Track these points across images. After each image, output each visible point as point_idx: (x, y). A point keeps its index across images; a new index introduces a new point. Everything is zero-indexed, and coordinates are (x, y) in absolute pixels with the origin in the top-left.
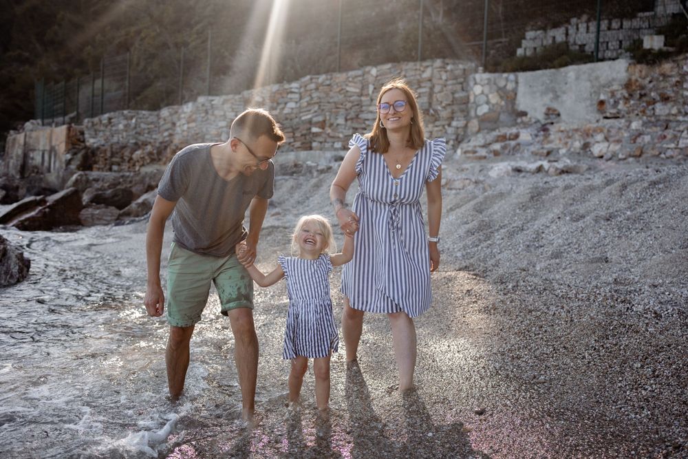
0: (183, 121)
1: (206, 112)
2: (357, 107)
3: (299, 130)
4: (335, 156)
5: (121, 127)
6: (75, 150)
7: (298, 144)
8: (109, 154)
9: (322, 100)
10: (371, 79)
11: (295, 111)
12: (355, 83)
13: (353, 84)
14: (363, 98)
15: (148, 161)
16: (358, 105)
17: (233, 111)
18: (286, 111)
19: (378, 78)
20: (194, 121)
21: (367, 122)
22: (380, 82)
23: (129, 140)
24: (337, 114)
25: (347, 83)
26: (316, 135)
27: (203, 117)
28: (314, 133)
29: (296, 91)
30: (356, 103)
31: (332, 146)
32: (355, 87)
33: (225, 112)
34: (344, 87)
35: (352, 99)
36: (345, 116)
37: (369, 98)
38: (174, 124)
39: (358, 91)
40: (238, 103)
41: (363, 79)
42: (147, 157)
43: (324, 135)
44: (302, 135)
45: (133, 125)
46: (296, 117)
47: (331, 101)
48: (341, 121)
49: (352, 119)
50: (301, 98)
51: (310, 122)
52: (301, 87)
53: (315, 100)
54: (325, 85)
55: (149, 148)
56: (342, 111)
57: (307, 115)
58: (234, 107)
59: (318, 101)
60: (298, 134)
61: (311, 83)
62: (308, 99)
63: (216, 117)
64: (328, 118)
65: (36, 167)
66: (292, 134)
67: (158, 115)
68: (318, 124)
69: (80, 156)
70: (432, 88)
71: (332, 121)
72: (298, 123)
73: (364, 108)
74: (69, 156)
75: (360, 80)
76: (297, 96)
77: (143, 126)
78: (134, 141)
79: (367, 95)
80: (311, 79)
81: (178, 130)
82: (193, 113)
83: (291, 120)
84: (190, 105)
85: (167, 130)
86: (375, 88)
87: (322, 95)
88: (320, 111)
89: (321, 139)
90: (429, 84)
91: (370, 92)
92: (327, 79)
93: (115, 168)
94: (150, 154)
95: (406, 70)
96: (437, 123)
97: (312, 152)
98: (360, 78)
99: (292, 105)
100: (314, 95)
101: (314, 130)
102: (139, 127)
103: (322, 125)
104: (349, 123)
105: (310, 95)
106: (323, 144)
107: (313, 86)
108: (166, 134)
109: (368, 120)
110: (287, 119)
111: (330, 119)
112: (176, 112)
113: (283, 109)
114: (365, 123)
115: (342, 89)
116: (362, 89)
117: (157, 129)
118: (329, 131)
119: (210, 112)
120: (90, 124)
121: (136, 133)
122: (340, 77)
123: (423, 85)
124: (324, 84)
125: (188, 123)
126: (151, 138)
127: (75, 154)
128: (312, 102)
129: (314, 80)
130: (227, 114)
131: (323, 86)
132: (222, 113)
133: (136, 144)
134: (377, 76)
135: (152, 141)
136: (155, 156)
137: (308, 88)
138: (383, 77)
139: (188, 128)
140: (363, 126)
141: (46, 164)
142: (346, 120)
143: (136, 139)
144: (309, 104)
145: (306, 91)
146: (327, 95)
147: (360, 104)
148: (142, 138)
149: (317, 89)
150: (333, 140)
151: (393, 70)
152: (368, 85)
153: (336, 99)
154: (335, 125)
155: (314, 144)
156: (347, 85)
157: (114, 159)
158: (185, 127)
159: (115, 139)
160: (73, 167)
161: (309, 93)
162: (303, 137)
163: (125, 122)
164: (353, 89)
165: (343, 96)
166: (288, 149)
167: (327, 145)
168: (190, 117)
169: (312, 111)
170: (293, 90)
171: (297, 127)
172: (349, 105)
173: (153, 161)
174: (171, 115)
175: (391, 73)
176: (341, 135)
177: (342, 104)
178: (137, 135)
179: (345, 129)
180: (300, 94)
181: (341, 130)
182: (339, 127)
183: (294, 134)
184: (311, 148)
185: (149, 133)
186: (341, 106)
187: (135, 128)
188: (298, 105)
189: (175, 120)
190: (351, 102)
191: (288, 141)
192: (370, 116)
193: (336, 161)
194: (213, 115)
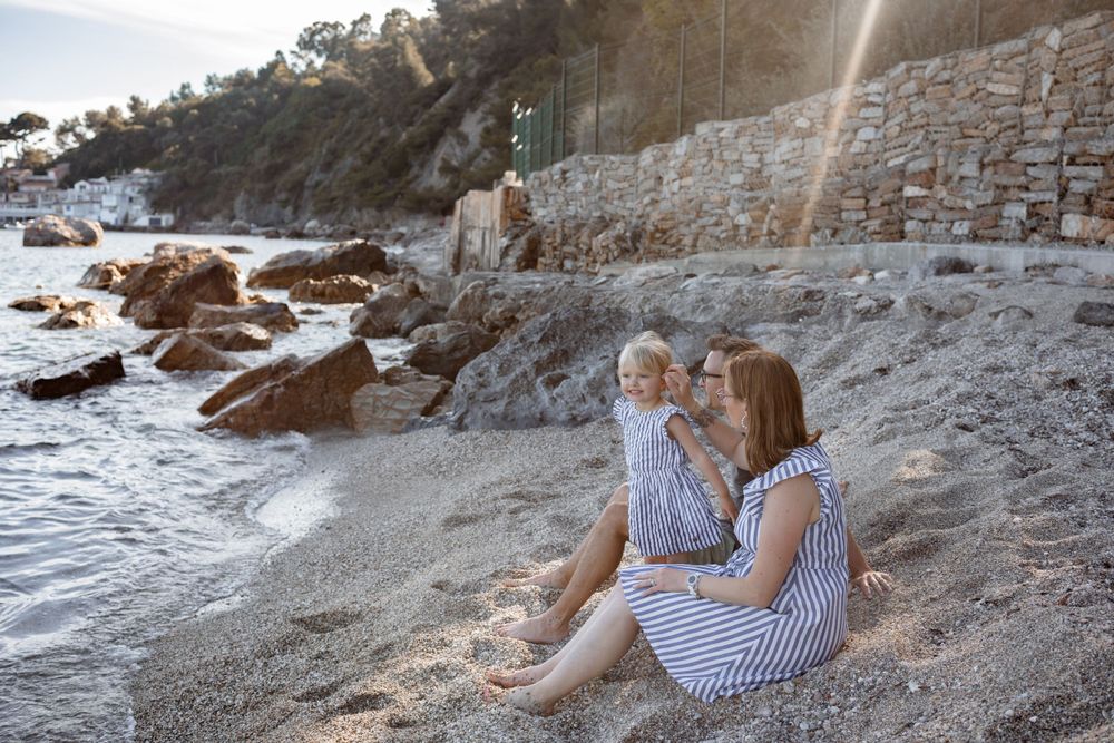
0: (673, 175)
1: (710, 154)
2: (1011, 132)
3: (879, 192)
5: (579, 186)
6: (516, 230)
7: (874, 225)
8: (558, 240)
9: (933, 120)
10: (1046, 58)
11: (874, 147)
12: (1010, 72)
13: (1003, 75)
14: (1026, 110)
15: (616, 253)
16: (1013, 127)
17: (754, 152)
18: (856, 148)
19: (1064, 55)
20: (690, 174)
21: (1031, 170)
22: (1071, 64)
23: (590, 212)
24: (963, 151)
25: (989, 73)
26: (914, 203)
27: (704, 166)
28: (908, 199)
29: (877, 99)
30: (1010, 123)
31: (948, 230)
32: (1009, 84)
33: (741, 156)
34: (981, 84)
35: (998, 112)
36: (979, 154)
37: (1039, 109)
38: (660, 179)
39: (1014, 91)
40: (764, 134)
41: (1029, 61)
42: (613, 246)
43: (930, 204)
44: (883, 205)
45: (596, 184)
46: (877, 162)
47: (951, 119)
48: (970, 169)
49: (995, 163)
50: (887, 117)
51: (901, 172)
52: (887, 92)
53: (918, 120)
54: (940, 84)
55: (619, 228)
56: (976, 144)
57: (897, 156)
58: (756, 142)
59: (924, 121)
60: (875, 202)
61: (909, 79)
62: (900, 118)
63: (725, 164)
64: (941, 162)
65: (474, 257)
66: (863, 201)
67: (636, 163)
68: (914, 178)
69: (523, 240)
71: (950, 170)
72: (877, 177)
73: (1028, 135)
74: (505, 242)
75: (1021, 65)
76: (879, 112)
78: (597, 214)
79: (1038, 100)
80: (908, 70)
81: (665, 190)
82: (690, 156)
83: (865, 167)
84: (685, 139)
85: (647, 192)
86: (1056, 82)
87: (932, 107)
88: (926, 144)
89: (925, 214)
91: (1044, 93)
92: (944, 69)
93: (568, 264)
94: (620, 239)
97: (903, 244)
98: (1021, 59)
99: (867, 133)
100: (915, 109)
101: (910, 191)
102: (606, 186)
104: (988, 172)
105: (908, 110)
106: (927, 224)
107: (911, 86)
108: (647, 200)
109: (1035, 164)
110: (856, 166)
111: (946, 165)
112: (665, 157)
113: (849, 142)
114: (1025, 174)
115: (978, 90)
116: (1026, 85)
117: (633, 190)
118: (941, 192)
119: (716, 153)
120: (537, 183)
121: (600, 198)
122: (974, 59)
124: (938, 79)
125: (681, 177)
126: (624, 208)
127: (516, 237)
128: (911, 124)
129: (914, 73)
130: (746, 157)
131: (934, 85)
132: (735, 157)
133: (601, 218)
134: (1062, 50)
135: (626, 213)
136: (629, 244)
137: (902, 91)
138: (1079, 51)
139: (681, 187)
140: (1022, 180)
141: (487, 252)
142: (982, 166)
143: (601, 209)
144: (903, 130)
145: (899, 99)
146: (944, 104)
147: (1018, 126)
148: (609, 208)
149: (921, 93)
150: (950, 215)
151: (1103, 30)
152: (1039, 74)
153: (963, 115)
154: (956, 178)
155: (909, 226)
156: (988, 79)
157: (567, 249)
158: (675, 187)
159: (571, 210)
160: (510, 260)
161: (904, 102)
162: (886, 208)
163: (584, 178)
164: (1002, 87)
165: (979, 105)
166: (853, 236)
167: (937, 228)
168: (684, 165)
169: (910, 147)
170: (870, 99)
171: (874, 184)
172: (993, 128)
173: (624, 253)
174: (656, 161)
175: (1099, 37)
176: (969, 205)
177: (976, 128)
178: (602, 203)
179: (977, 189)
180: (886, 106)
181: (968, 192)
182: (965, 183)
183: (867, 201)
184: (902, 236)
185: (621, 197)
186: (973, 132)
187: (599, 188)
188: (880, 134)
189: (662, 172)
190: (999, 120)
191: (854, 217)
192: (1040, 155)
193: (939, 272)
194: (721, 160)
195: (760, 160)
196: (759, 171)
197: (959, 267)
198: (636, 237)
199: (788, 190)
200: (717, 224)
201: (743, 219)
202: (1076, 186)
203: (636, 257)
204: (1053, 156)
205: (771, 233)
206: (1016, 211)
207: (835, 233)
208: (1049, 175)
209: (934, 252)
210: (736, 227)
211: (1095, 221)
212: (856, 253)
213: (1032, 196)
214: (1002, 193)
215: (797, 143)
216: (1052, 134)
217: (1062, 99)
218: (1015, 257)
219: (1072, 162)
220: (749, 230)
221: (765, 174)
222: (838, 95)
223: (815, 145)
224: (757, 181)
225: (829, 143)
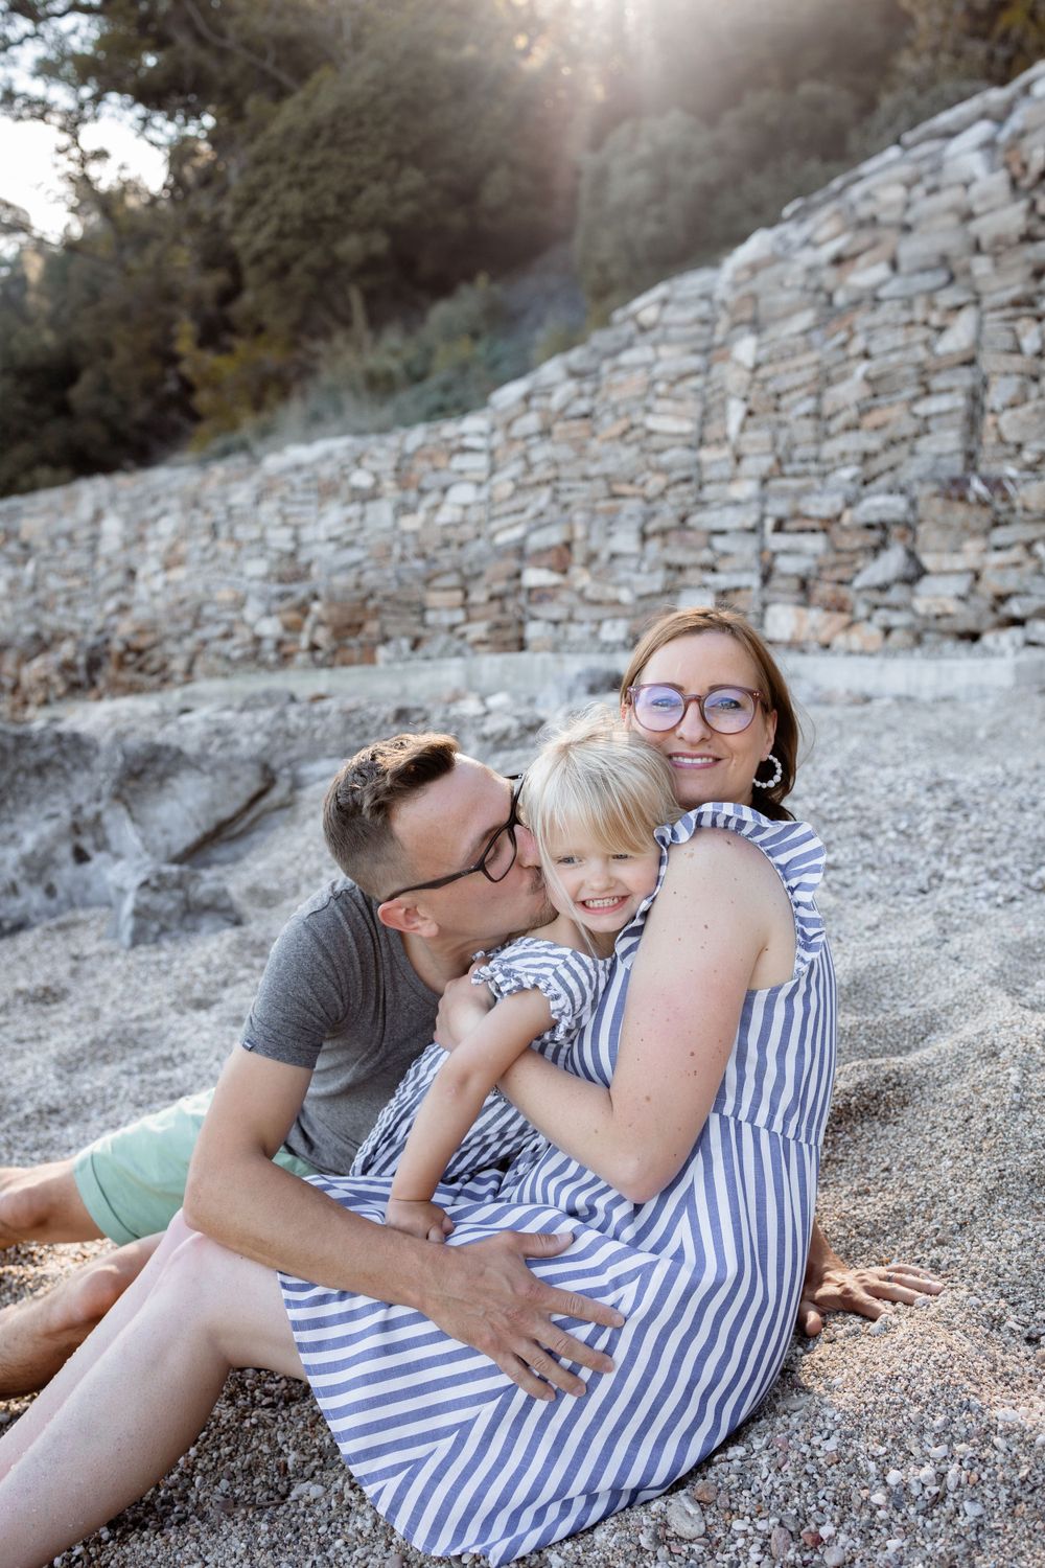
0: (153, 564)
1: (214, 531)
2: (683, 488)
3: (484, 580)
4: (592, 673)
7: (478, 630)
9: (565, 472)
10: (734, 378)
11: (475, 514)
12: (679, 399)
13: (668, 405)
14: (706, 455)
15: (61, 689)
16: (687, 480)
17: (285, 524)
18: (447, 514)
19: (763, 373)
20: (180, 562)
21: (719, 543)
22: (771, 387)
23: (18, 627)
24: (612, 516)
25: (650, 401)
26: (540, 595)
27: (205, 549)
28: (530, 590)
29: (478, 443)
30: (682, 474)
31: (594, 635)
32: (678, 416)
33: (263, 530)
34: (637, 418)
35: (665, 458)
36: (639, 520)
37: (726, 452)
38: (131, 574)
39: (687, 427)
40: (300, 497)
41: (708, 384)
42: (56, 678)
43: (565, 597)
44: (492, 598)
45: (27, 582)
46: (478, 536)
47: (593, 470)
48: (625, 540)
49: (663, 533)
50: (493, 471)
51: (519, 550)
52: (493, 430)
53: (541, 472)
54: (574, 418)
55: (67, 650)
56: (632, 506)
57: (511, 527)
58: (289, 509)
59: (550, 474)
60: (479, 596)
61: (528, 410)
62: (515, 469)
63: (239, 545)
64: (580, 532)
66: (458, 595)
68: (540, 557)
70: (975, 397)
71: (594, 544)
72: (481, 558)
73: (709, 492)
75: (695, 390)
76: (479, 462)
77: (53, 582)
78: (29, 629)
79: (722, 441)
80: (526, 398)
81: (141, 589)
82: (182, 535)
83: (461, 545)
85: (112, 593)
86: (750, 413)
87: (564, 452)
88: (554, 510)
89: (556, 611)
90: (965, 378)
91: (733, 428)
92: (581, 395)
94: (67, 667)
95: (870, 331)
96: (1000, 536)
97: (524, 656)
98: (696, 382)
99: (463, 493)
100: (537, 455)
101: (534, 577)
102: (44, 586)
104: (654, 545)
105: (525, 457)
106: (562, 627)
107: (531, 422)
108: (111, 605)
109: (722, 533)
110: (446, 544)
111: (588, 537)
113: (436, 508)
114: (710, 546)
115: (632, 427)
116: (705, 418)
117: (88, 591)
118: (581, 578)
119: (223, 531)
121: (37, 604)
122: (625, 382)
123: (938, 383)
124: (572, 411)
125: (167, 567)
126: (74, 619)
128: (531, 479)
129: (535, 402)
130: (271, 534)
131: (566, 419)
132: (254, 533)
133: (37, 637)
134: (757, 366)
135: (77, 627)
136: (81, 675)
137: (517, 430)
138: (782, 367)
139: (167, 584)
140: (706, 556)
142: (644, 537)
143: (36, 621)
144: (520, 488)
145: (511, 441)
146: (581, 449)
147: (693, 479)
148: (50, 620)
149: (545, 432)
150: (596, 613)
151: (816, 337)
152: (723, 403)
153: (610, 465)
154: (604, 556)
155: (533, 631)
156: (648, 410)
158: (158, 583)
161: (519, 447)
162: (496, 605)
164: (671, 422)
165: (634, 450)
166: (446, 647)
167: (576, 632)
168: (172, 549)
169: (530, 513)
170: (468, 442)
171: (477, 568)
172: (655, 483)
173: (75, 689)
175: (809, 348)
176: (625, 596)
177: (631, 482)
178: (38, 612)
179: (638, 570)
180: (492, 453)
181: (623, 575)
182: (618, 563)
183: (466, 595)
184: (521, 645)
185: (69, 603)
186: (625, 489)
187: (34, 589)
188: (484, 493)
189: (135, 562)
190: (664, 470)
191: (447, 618)
192: (731, 519)
193: (593, 690)
194: (232, 539)
195: (295, 538)
196: (293, 555)
198: (94, 665)
199: (342, 581)
200: (227, 636)
201: (270, 628)
202: (785, 564)
203: (93, 694)
204: (751, 520)
205: (314, 647)
207: (416, 644)
208: (746, 548)
209: (575, 665)
210: (258, 640)
211: (815, 616)
212: (452, 672)
213: (722, 580)
214: (677, 576)
215: (354, 510)
216: (746, 489)
217: (759, 437)
219: (779, 527)
220: (280, 644)
221: (303, 558)
222: (416, 436)
223: (381, 513)
224: (292, 569)
225: (403, 509)
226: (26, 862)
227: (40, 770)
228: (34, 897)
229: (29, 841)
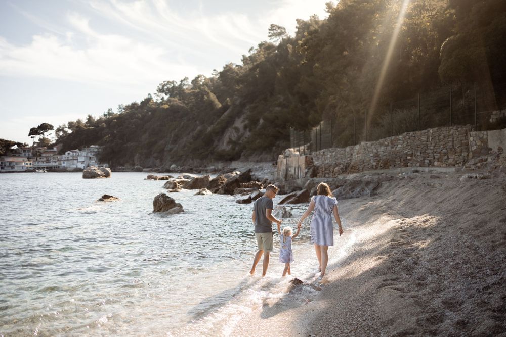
0: (355, 153)
1: (365, 149)
2: (425, 147)
3: (403, 158)
5: (329, 156)
6: (309, 167)
7: (402, 164)
8: (324, 169)
9: (412, 144)
10: (430, 134)
11: (401, 149)
12: (425, 136)
14: (428, 143)
18: (398, 149)
20: (360, 153)
21: (429, 154)
22: (434, 136)
23: (332, 162)
24: (418, 150)
25: (421, 136)
26: (409, 160)
27: (364, 152)
31: (416, 165)
35: (424, 143)
36: (420, 151)
37: (430, 143)
38: (352, 154)
40: (378, 145)
41: (428, 134)
42: (340, 171)
43: (412, 160)
44: (404, 160)
45: (334, 155)
46: (402, 152)
47: (415, 144)
48: (419, 154)
49: (423, 153)
50: (403, 143)
51: (407, 154)
52: (403, 138)
53: (409, 144)
55: (341, 166)
56: (420, 149)
57: (406, 151)
58: (376, 147)
60: (402, 160)
62: (406, 143)
63: (369, 151)
64: (414, 152)
65: (292, 175)
66: (400, 160)
67: (345, 150)
69: (311, 170)
70: (453, 139)
71: (415, 154)
72: (402, 155)
74: (306, 170)
77: (338, 155)
78: (335, 163)
79: (429, 141)
80: (407, 134)
81: (354, 157)
82: (360, 149)
83: (400, 153)
84: (358, 145)
85: (349, 157)
86: (432, 138)
88: (411, 149)
89: (412, 162)
90: (452, 137)
92: (413, 134)
93: (327, 175)
94: (342, 169)
95: (443, 131)
96: (456, 154)
97: (408, 168)
98: (426, 134)
99: (400, 146)
100: (408, 141)
101: (409, 158)
103: (411, 155)
106: (412, 164)
107: (408, 137)
108: (348, 159)
110: (398, 152)
112: (353, 149)
113: (396, 148)
115: (420, 139)
116: (427, 138)
117: (344, 157)
118: (414, 158)
120: (315, 155)
121: (336, 159)
122: (418, 133)
123: (450, 137)
124: (412, 136)
125: (358, 154)
126: (342, 161)
127: (309, 169)
130: (374, 150)
132: (371, 150)
133: (336, 164)
134: (433, 133)
135: (343, 163)
136: (344, 170)
138: (435, 133)
139: (358, 156)
140: (428, 156)
141: (296, 174)
142: (421, 153)
143: (336, 161)
144: (407, 146)
145: (405, 139)
147: (427, 146)
148: (338, 161)
149: (409, 139)
150: (416, 162)
151: (438, 130)
152: (429, 137)
153: (417, 143)
154: (417, 155)
155: (409, 164)
157: (326, 172)
158: (356, 156)
159: (327, 162)
160: (308, 175)
163: (330, 154)
164: (424, 139)
165: (420, 142)
166: (398, 166)
167: (414, 164)
168: (358, 151)
169: (408, 149)
170: (400, 139)
172: (423, 146)
173: (343, 172)
174: (350, 150)
176: (419, 160)
177: (420, 146)
179: (420, 157)
180: (403, 141)
184: (408, 166)
185: (341, 159)
188: (402, 146)
189: (352, 153)
190: (424, 144)
191: (398, 163)
192: (430, 151)
193: (413, 173)
194: (368, 150)
195: (377, 151)
196: (377, 153)
197: (417, 171)
198: (346, 168)
199: (384, 158)
200: (368, 165)
201: (374, 164)
202: (436, 157)
203: (347, 173)
204: (432, 151)
205: (381, 166)
206: (427, 161)
207: (394, 166)
208: (432, 155)
209: (413, 169)
210: (373, 165)
211: (439, 163)
212: (399, 170)
213: (429, 159)
214: (424, 158)
215: (385, 147)
216: (432, 148)
217: (433, 141)
218: (426, 169)
219: (435, 153)
220: (376, 166)
221: (378, 154)
222: (393, 138)
223: (389, 148)
224: (377, 155)
225: (392, 147)
226: (358, 192)
227: (358, 184)
228: (359, 195)
229: (358, 190)
